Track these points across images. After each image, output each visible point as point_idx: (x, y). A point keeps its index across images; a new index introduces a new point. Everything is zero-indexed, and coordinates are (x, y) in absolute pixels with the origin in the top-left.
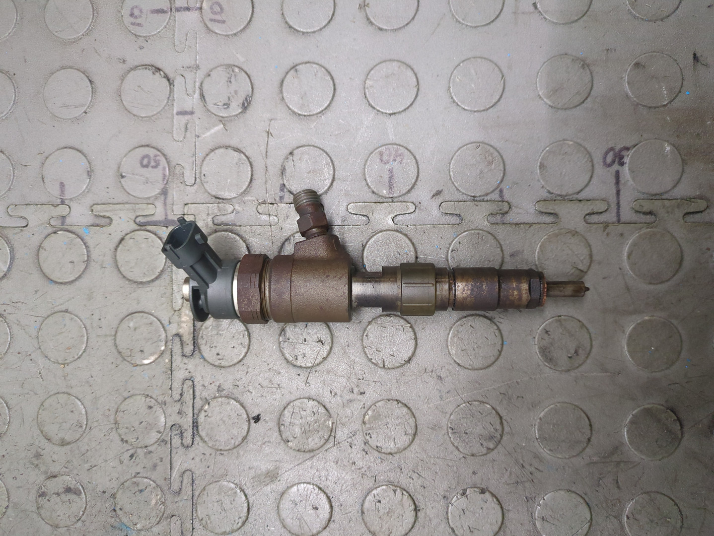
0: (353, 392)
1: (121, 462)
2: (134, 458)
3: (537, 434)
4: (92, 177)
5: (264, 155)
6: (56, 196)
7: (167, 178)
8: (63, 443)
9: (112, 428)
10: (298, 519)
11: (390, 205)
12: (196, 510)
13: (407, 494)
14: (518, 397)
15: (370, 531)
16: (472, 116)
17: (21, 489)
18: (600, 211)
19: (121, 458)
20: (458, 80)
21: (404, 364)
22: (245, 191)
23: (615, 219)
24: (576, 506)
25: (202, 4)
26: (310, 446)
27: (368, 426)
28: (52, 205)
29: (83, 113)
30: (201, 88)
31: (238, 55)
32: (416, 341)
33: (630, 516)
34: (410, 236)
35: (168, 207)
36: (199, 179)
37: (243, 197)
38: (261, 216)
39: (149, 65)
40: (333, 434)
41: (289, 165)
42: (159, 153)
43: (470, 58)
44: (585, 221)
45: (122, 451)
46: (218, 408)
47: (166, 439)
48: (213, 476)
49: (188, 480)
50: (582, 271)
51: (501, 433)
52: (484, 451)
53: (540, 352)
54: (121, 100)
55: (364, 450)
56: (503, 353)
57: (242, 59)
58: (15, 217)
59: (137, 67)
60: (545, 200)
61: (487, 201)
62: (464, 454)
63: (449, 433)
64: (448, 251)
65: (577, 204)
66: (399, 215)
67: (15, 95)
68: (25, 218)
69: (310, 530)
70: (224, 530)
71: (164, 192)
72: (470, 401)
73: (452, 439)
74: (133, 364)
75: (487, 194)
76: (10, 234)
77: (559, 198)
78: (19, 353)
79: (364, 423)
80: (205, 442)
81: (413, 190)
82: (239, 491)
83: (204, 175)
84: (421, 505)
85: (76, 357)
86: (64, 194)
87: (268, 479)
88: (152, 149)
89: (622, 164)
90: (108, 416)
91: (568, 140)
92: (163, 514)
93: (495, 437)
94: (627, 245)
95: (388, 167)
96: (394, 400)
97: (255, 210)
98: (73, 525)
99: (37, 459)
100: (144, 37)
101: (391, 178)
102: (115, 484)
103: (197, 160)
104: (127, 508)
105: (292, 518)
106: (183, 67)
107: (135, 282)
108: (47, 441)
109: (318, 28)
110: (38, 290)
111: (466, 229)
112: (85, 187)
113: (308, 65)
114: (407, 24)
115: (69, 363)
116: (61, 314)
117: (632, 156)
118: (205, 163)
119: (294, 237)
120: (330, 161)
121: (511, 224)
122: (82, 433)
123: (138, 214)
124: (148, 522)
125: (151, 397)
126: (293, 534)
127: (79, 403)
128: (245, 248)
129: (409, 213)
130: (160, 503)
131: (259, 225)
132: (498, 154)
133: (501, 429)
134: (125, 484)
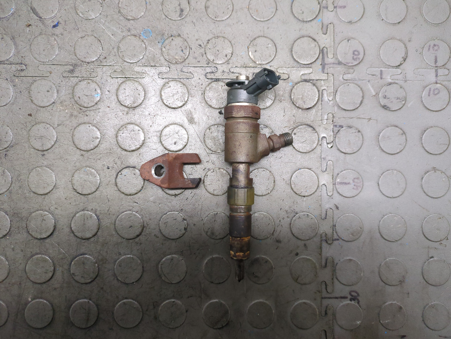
1: (197, 40)
2: (199, 47)
3: (214, 256)
4: (348, 24)
5: (358, 117)
6: (338, 4)
7: (347, 64)
8: (206, 8)
9: (215, 35)
10: (169, 134)
11: (331, 183)
12: (173, 80)
16: (377, 226)
18: (327, 288)
19: (199, 39)
20: (395, 218)
22: (340, 107)
23: (323, 296)
24: (179, 276)
25: (439, 84)
26: (207, 141)
27: (218, 171)
28: (333, 2)
29: (382, 18)
30: (394, 83)
31: (411, 103)
32: (261, 196)
33: (175, 303)
34: (316, 193)
35: (332, 65)
36: (346, 82)
37: (337, 106)
38: (327, 115)
39: (407, 55)
40: (213, 153)
41: (353, 130)
42: (360, 60)
43: (406, 224)
44: (322, 281)
45: (203, 40)
47: (210, 64)
48: (191, 89)
49: (188, 76)
50: (297, 279)
51: (215, 239)
52: (206, 230)
53: (256, 258)
54: (389, 40)
55: (205, 168)
56: (255, 240)
57: (409, 105)
59: (406, 48)
60: (333, 261)
61: (333, 233)
62: (204, 220)
63: (215, 212)
64: (307, 212)
65: (331, 278)
66: (326, 188)
69: (164, 141)
70: (163, 95)
71: (340, 63)
73: (211, 214)
74: (249, 46)
75: (336, 232)
77: (334, 269)
79: (219, 169)
80: (209, 85)
81: (339, 195)
82: (183, 103)
83: (349, 85)
84: (177, 198)
85: (252, 15)
86: (339, 8)
87: (190, 118)
88: (362, 57)
89: (351, 300)
90: (221, 32)
91: (363, 273)
92: (170, 63)
93: (213, 235)
94: (310, 302)
95: (351, 182)
97: (330, 112)
98: (163, 13)
100: (422, 52)
101: (346, 184)
102: (185, 36)
103: (356, 81)
104: (173, 43)
105: (170, 131)
106: (406, 73)
107: (292, 47)
109: (424, 146)
111: (318, 221)
112: (343, 20)
113: (405, 140)
114: (425, 192)
115: (249, 11)
116: (275, 6)
117: (354, 305)
118: (355, 85)
119: (315, 133)
120: (355, 151)
121: (321, 244)
122: (212, 18)
123: (328, 49)
124: (166, 55)
125: (231, 56)
126: (162, 132)
127: (228, 17)
128: (310, 107)
129: (327, 193)
130: (176, 61)
131: (322, 114)
132: (357, 238)
133: (217, 238)
134: (186, 42)
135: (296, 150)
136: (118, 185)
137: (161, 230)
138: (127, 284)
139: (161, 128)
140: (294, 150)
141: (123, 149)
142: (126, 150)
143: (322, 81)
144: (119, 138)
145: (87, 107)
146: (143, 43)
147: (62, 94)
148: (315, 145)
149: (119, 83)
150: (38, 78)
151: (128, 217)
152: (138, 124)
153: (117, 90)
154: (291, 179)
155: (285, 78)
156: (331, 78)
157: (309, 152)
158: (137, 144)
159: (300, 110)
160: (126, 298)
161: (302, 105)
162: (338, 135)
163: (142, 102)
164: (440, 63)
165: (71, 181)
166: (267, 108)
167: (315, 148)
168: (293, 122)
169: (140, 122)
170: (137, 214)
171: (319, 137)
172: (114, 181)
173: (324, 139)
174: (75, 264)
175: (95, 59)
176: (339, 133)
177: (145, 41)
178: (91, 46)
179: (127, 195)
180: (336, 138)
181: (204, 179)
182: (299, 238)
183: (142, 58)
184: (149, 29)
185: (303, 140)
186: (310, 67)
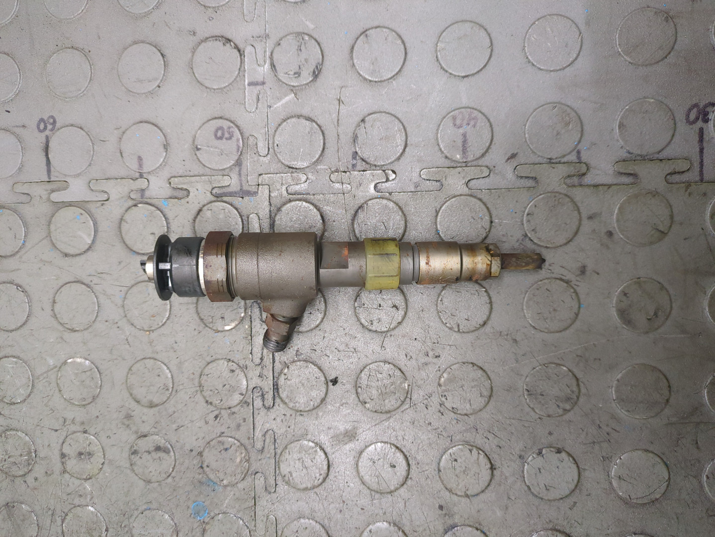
0: (428, 355)
1: (207, 423)
2: (219, 419)
3: (614, 396)
4: (169, 150)
5: (336, 124)
6: (135, 170)
7: (240, 149)
8: (152, 405)
9: (197, 391)
10: (376, 476)
11: (464, 170)
12: (279, 467)
13: (483, 453)
14: (595, 359)
15: (446, 489)
16: (548, 76)
17: (115, 447)
18: (681, 170)
19: (206, 419)
20: (533, 39)
21: (479, 328)
22: (318, 159)
23: (698, 178)
24: (654, 465)
26: (387, 408)
27: (443, 388)
28: (132, 179)
29: (155, 88)
30: (271, 58)
31: (308, 23)
32: (491, 306)
33: (711, 476)
34: (484, 200)
35: (243, 178)
36: (271, 149)
37: (316, 166)
38: (334, 184)
39: (219, 36)
40: (409, 396)
41: (361, 132)
42: (232, 125)
43: (545, 16)
44: (666, 181)
45: (207, 412)
46: (296, 372)
47: (248, 401)
48: (294, 435)
49: (270, 439)
50: (662, 232)
51: (578, 395)
52: (560, 411)
53: (618, 315)
54: (194, 73)
55: (440, 411)
56: (580, 316)
57: (312, 26)
58: (96, 191)
59: (208, 38)
60: (624, 161)
61: (564, 163)
62: (540, 415)
63: (525, 394)
64: (523, 216)
65: (658, 164)
66: (473, 179)
67: (91, 72)
68: (106, 192)
69: (388, 487)
70: (306, 486)
71: (239, 163)
72: (546, 364)
73: (528, 401)
74: (214, 330)
75: (564, 156)
76: (92, 207)
77: (639, 158)
78: (107, 321)
79: (440, 385)
80: (285, 403)
81: (487, 154)
82: (318, 450)
83: (277, 145)
84: (497, 464)
85: (161, 324)
86: (142, 168)
87: (346, 438)
88: (226, 121)
89: (706, 121)
90: (193, 380)
91: (649, 98)
92: (248, 471)
93: (571, 398)
94: (710, 204)
95: (461, 131)
96: (469, 363)
97: (327, 178)
98: (164, 480)
99: (128, 420)
100: (213, 7)
101: (465, 142)
102: (202, 443)
103: (269, 130)
104: (214, 465)
105: (371, 475)
108: (136, 403)
110: (122, 261)
111: (542, 193)
112: (162, 160)
113: (378, 29)
115: (155, 330)
118: (278, 133)
119: (367, 204)
120: (402, 127)
121: (589, 186)
122: (168, 395)
123: (214, 186)
124: (234, 478)
125: (233, 362)
126: (372, 490)
127: (165, 368)
128: (319, 217)
129: (483, 178)
130: (244, 461)
131: (333, 194)
132: (575, 114)
133: (577, 391)
134: (211, 443)
137: (561, 497)
139: (366, 492)
143: (272, 195)
146: (216, 518)
148: (391, 205)
152: (359, 532)
156: (266, 178)
157: (405, 215)
159: (325, 233)
161: (317, 230)
162: (372, 160)
163: (319, 523)
167: (397, 204)
169: (356, 528)
171: (376, 198)
173: (378, 187)
176: (367, 160)
177: (212, 514)
180: (376, 163)
181: (460, 414)
182: (576, 230)
183: (241, 522)
184: (192, 507)
185: (382, 228)
186: (248, 218)
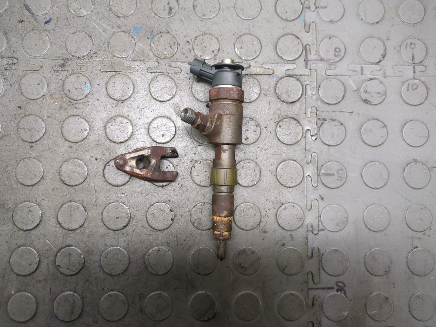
1: (185, 37)
2: (187, 43)
4: (330, 23)
5: (341, 110)
6: (320, 4)
7: (329, 61)
8: (194, 7)
9: (202, 32)
10: (157, 126)
11: (316, 174)
12: (161, 75)
16: (361, 216)
18: (314, 279)
19: (187, 36)
20: (379, 209)
22: (323, 101)
23: (310, 287)
24: (165, 267)
25: (417, 79)
26: (194, 133)
27: (205, 162)
28: (315, 2)
29: (362, 18)
30: (374, 79)
31: (391, 98)
32: (247, 187)
33: (161, 295)
34: (301, 184)
35: (315, 62)
36: (329, 77)
37: (320, 100)
38: (310, 109)
39: (386, 52)
40: (200, 144)
41: (336, 123)
42: (342, 57)
43: (390, 215)
44: (309, 272)
45: (191, 37)
48: (179, 83)
49: (177, 71)
50: (284, 270)
51: (202, 229)
52: (193, 221)
53: (243, 249)
54: (368, 38)
56: (242, 230)
57: (389, 100)
59: (385, 46)
60: (319, 252)
61: (318, 223)
62: (191, 211)
63: (202, 203)
64: (293, 203)
65: (317, 268)
66: (311, 179)
69: (152, 133)
70: (151, 89)
71: (322, 60)
73: (199, 204)
74: (235, 43)
75: (322, 223)
77: (320, 259)
81: (324, 186)
82: (171, 96)
84: (165, 188)
85: (238, 14)
86: (321, 8)
87: (177, 111)
88: (343, 54)
89: (337, 291)
90: (208, 30)
91: (349, 264)
92: (159, 58)
93: (200, 226)
94: (297, 293)
95: (335, 173)
97: (313, 105)
98: (153, 11)
100: (400, 50)
101: (330, 175)
102: (174, 33)
103: (338, 76)
104: (162, 39)
105: (158, 124)
106: (385, 70)
107: (276, 44)
109: (405, 138)
111: (304, 212)
112: (325, 19)
113: (386, 133)
114: (407, 183)
115: (235, 10)
116: (260, 6)
117: (341, 295)
118: (337, 80)
119: (300, 125)
120: (338, 144)
121: (307, 235)
122: (200, 16)
123: (311, 46)
124: (155, 50)
125: (218, 52)
126: (150, 124)
127: (215, 15)
128: (294, 100)
129: (312, 184)
130: (165, 56)
131: (305, 108)
132: (342, 228)
133: (204, 229)
134: (174, 38)
135: (281, 142)
136: (106, 176)
137: (148, 221)
138: (113, 276)
139: (149, 120)
140: (279, 142)
141: (111, 141)
142: (114, 142)
143: (306, 76)
144: (108, 130)
145: (77, 100)
146: (132, 39)
147: (52, 87)
148: (299, 138)
149: (109, 77)
150: (28, 72)
151: (115, 208)
152: (127, 116)
153: (107, 83)
154: (276, 170)
155: (270, 74)
156: (314, 73)
157: (294, 144)
158: (126, 136)
159: (285, 104)
160: (112, 290)
161: (287, 99)
162: (322, 128)
163: (131, 95)
164: (417, 60)
165: (59, 173)
166: (253, 101)
167: (299, 140)
168: (278, 115)
169: (129, 115)
170: (124, 205)
171: (303, 130)
172: (102, 172)
173: (308, 131)
174: (60, 255)
175: (85, 54)
176: (322, 126)
177: (135, 37)
178: (82, 41)
179: (114, 186)
180: (320, 131)
181: (191, 170)
182: (285, 229)
183: (131, 53)
184: (138, 26)
185: (288, 132)
186: (294, 63)
